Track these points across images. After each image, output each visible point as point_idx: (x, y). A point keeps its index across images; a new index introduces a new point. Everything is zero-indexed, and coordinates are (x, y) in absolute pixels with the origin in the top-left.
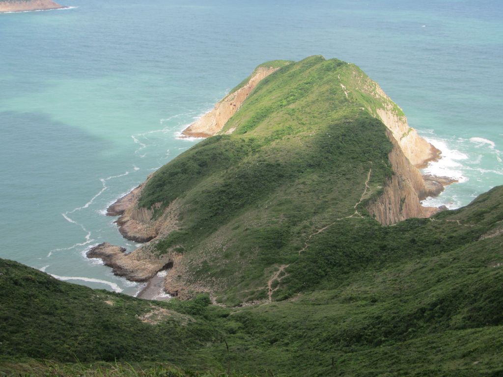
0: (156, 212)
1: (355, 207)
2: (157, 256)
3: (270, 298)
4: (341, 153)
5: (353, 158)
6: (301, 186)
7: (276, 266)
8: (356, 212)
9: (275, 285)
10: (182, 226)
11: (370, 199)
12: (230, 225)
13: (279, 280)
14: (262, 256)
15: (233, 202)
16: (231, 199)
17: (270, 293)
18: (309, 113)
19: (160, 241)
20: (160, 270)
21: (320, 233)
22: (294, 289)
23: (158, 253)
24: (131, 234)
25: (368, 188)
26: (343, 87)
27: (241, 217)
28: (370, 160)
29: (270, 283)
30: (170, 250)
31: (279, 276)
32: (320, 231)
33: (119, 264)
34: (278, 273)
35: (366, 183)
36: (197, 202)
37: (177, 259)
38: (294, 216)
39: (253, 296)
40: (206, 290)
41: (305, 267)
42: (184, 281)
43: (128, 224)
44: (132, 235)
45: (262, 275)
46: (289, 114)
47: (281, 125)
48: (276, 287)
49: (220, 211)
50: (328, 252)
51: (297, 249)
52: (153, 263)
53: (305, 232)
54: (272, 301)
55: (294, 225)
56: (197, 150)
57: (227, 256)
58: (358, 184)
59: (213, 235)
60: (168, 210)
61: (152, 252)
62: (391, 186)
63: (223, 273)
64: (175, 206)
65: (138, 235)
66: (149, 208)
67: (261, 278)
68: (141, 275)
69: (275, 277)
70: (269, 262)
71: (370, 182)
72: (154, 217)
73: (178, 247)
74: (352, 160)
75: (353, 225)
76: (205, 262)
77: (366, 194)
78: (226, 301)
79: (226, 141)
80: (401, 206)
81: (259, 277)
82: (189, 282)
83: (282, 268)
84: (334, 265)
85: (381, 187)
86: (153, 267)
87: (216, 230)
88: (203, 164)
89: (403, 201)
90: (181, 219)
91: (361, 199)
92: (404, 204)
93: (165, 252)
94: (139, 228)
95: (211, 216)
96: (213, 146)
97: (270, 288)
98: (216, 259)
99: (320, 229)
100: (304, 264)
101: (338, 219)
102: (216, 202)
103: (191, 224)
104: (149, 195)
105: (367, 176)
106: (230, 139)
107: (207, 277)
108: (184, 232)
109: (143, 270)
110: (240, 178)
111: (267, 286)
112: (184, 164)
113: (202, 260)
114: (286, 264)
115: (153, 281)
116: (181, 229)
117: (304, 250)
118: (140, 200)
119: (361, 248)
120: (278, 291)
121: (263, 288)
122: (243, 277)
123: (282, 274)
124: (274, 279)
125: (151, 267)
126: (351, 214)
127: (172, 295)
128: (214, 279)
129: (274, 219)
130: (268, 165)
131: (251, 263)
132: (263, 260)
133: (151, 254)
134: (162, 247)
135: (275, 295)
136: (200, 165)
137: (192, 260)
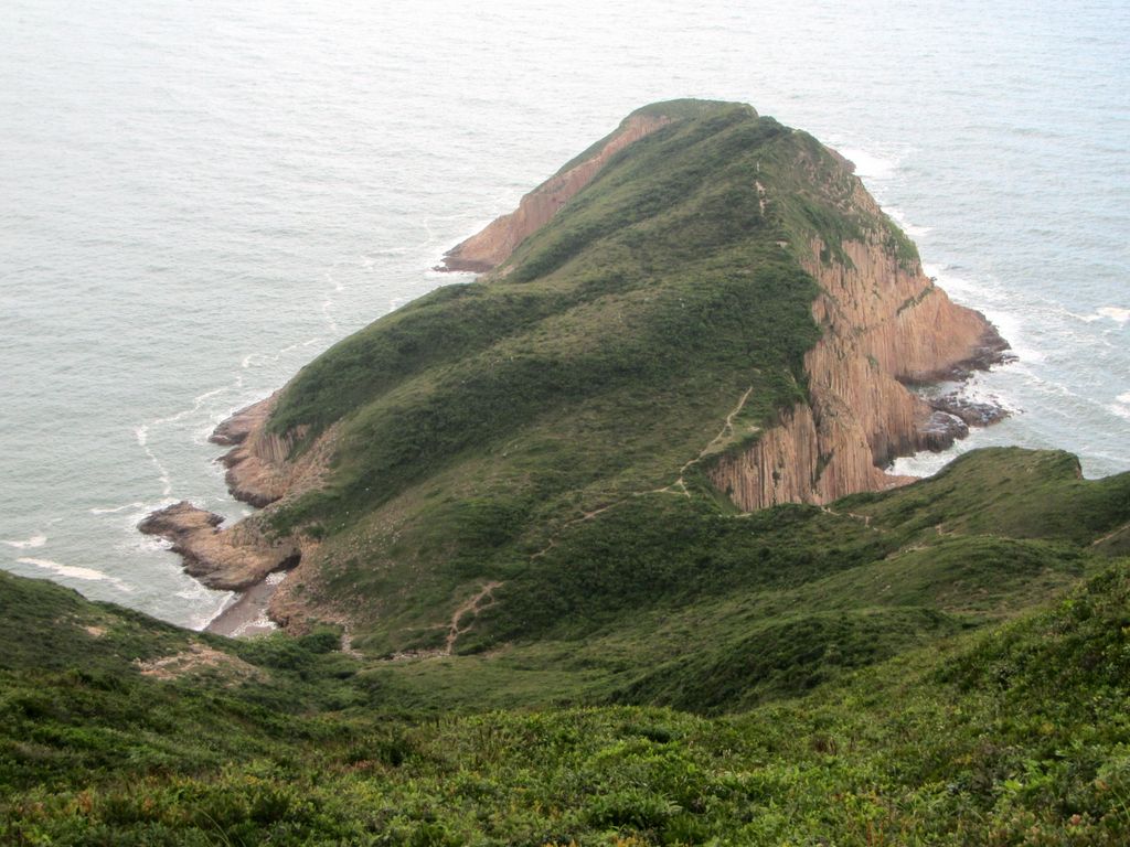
0: (296, 443)
1: (683, 468)
2: (271, 541)
3: (449, 649)
4: (697, 347)
5: (721, 359)
6: (591, 415)
7: (479, 582)
8: (680, 482)
9: (464, 623)
10: (331, 480)
11: (721, 454)
12: (424, 488)
13: (476, 612)
14: (460, 560)
15: (442, 437)
16: (441, 430)
17: (452, 638)
18: (673, 246)
19: (282, 508)
20: (274, 571)
21: (586, 521)
22: (500, 634)
23: (273, 533)
24: (243, 488)
25: (728, 430)
26: (760, 188)
27: (451, 472)
28: (758, 366)
29: (456, 617)
30: (297, 529)
31: (478, 605)
32: (589, 516)
33: (194, 550)
34: (478, 597)
35: (729, 419)
36: (372, 433)
37: (308, 550)
38: (551, 480)
39: (418, 640)
40: (340, 620)
41: (532, 590)
42: (306, 597)
43: (245, 464)
44: (245, 490)
45: (447, 599)
46: (630, 245)
47: (603, 270)
48: (466, 626)
49: (411, 456)
50: (590, 562)
51: (531, 550)
52: (260, 555)
53: (557, 516)
54: (451, 653)
55: (543, 499)
56: (406, 314)
57: (396, 552)
58: (712, 418)
59: (387, 506)
60: (319, 443)
61: (263, 531)
62: (790, 426)
63: (379, 587)
64: (332, 436)
65: (256, 492)
66: (284, 436)
67: (444, 605)
68: (232, 577)
69: (470, 606)
70: (470, 573)
71: (739, 415)
72: (291, 456)
73: (314, 524)
74: (716, 364)
75: (660, 510)
76: (353, 562)
77: (719, 442)
78: (367, 646)
80: (818, 472)
81: (441, 602)
82: (317, 599)
83: (487, 589)
84: (594, 591)
85: (757, 429)
86: (259, 562)
87: (396, 494)
88: (409, 349)
89: (824, 460)
90: (334, 465)
91: (703, 454)
92: (828, 466)
93: (286, 533)
94: (261, 475)
95: (393, 465)
97: (454, 626)
98: (375, 556)
99: (590, 511)
100: (531, 584)
101: (636, 494)
102: (409, 434)
103: (350, 478)
104: (288, 408)
105: (737, 403)
107: (349, 594)
108: (332, 493)
109: (241, 566)
110: (469, 386)
111: (450, 622)
112: (368, 346)
113: (349, 557)
114: (500, 581)
115: (256, 592)
116: (329, 488)
117: (542, 553)
118: (273, 416)
119: (659, 561)
120: (468, 635)
121: (441, 626)
122: (412, 599)
123: (485, 600)
124: (467, 609)
125: (255, 561)
126: (665, 485)
127: (281, 625)
128: (360, 598)
129: (508, 484)
130: (532, 363)
131: (436, 573)
132: (459, 567)
133: (262, 536)
134: (282, 524)
135: (460, 642)
136: (401, 351)
137: (331, 555)
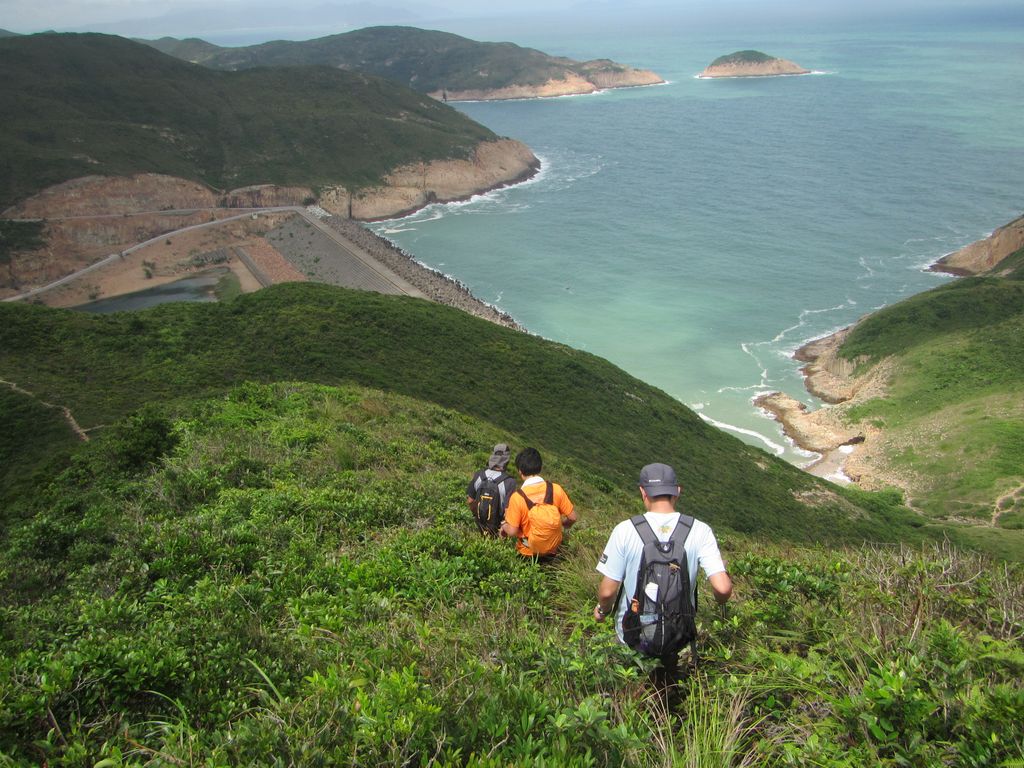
0: (858, 366)
2: (845, 425)
3: (993, 521)
7: (1017, 479)
9: (1007, 504)
10: (889, 392)
12: (962, 407)
13: (1016, 499)
14: (999, 460)
15: (975, 374)
16: (973, 370)
17: (995, 514)
19: (854, 406)
20: (845, 444)
23: (847, 420)
24: (818, 389)
27: (983, 400)
29: (999, 500)
30: (864, 420)
31: (1017, 495)
33: (791, 423)
34: (1017, 490)
36: (920, 366)
37: (871, 434)
39: (967, 511)
40: (902, 485)
42: (872, 465)
43: (817, 375)
44: (820, 390)
45: (990, 486)
48: (1007, 508)
49: (951, 384)
52: (836, 433)
54: (996, 526)
56: (940, 293)
57: (944, 447)
59: (932, 415)
60: (876, 367)
61: (840, 419)
63: (931, 468)
64: (886, 365)
65: (827, 392)
66: (850, 360)
67: (989, 490)
68: (817, 444)
69: (1011, 494)
70: (1007, 471)
72: (855, 374)
73: (876, 419)
76: (909, 449)
78: (924, 507)
79: (989, 287)
81: (986, 487)
82: (881, 468)
86: (835, 437)
87: (938, 408)
88: (944, 315)
90: (891, 383)
93: (857, 422)
94: (831, 383)
95: (936, 389)
96: (967, 290)
97: (997, 506)
98: (928, 447)
102: (949, 370)
103: (903, 394)
104: (855, 343)
106: (996, 285)
107: (906, 469)
108: (890, 401)
109: (822, 438)
110: (996, 343)
111: (993, 503)
112: (914, 310)
113: (906, 444)
115: (831, 455)
116: (888, 397)
118: (841, 347)
120: (1009, 515)
121: (986, 504)
122: (960, 481)
124: (1008, 496)
125: (833, 436)
127: (853, 479)
128: (916, 473)
131: (978, 466)
132: (998, 465)
133: (838, 420)
134: (854, 415)
135: (1002, 519)
136: (939, 315)
137: (892, 441)
